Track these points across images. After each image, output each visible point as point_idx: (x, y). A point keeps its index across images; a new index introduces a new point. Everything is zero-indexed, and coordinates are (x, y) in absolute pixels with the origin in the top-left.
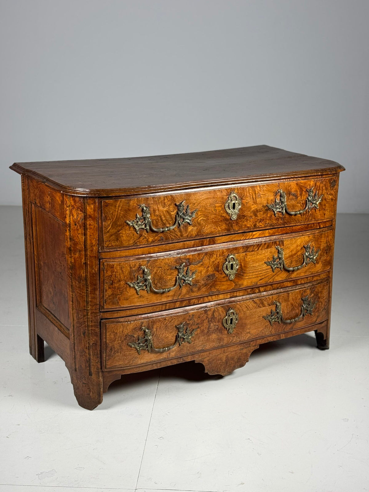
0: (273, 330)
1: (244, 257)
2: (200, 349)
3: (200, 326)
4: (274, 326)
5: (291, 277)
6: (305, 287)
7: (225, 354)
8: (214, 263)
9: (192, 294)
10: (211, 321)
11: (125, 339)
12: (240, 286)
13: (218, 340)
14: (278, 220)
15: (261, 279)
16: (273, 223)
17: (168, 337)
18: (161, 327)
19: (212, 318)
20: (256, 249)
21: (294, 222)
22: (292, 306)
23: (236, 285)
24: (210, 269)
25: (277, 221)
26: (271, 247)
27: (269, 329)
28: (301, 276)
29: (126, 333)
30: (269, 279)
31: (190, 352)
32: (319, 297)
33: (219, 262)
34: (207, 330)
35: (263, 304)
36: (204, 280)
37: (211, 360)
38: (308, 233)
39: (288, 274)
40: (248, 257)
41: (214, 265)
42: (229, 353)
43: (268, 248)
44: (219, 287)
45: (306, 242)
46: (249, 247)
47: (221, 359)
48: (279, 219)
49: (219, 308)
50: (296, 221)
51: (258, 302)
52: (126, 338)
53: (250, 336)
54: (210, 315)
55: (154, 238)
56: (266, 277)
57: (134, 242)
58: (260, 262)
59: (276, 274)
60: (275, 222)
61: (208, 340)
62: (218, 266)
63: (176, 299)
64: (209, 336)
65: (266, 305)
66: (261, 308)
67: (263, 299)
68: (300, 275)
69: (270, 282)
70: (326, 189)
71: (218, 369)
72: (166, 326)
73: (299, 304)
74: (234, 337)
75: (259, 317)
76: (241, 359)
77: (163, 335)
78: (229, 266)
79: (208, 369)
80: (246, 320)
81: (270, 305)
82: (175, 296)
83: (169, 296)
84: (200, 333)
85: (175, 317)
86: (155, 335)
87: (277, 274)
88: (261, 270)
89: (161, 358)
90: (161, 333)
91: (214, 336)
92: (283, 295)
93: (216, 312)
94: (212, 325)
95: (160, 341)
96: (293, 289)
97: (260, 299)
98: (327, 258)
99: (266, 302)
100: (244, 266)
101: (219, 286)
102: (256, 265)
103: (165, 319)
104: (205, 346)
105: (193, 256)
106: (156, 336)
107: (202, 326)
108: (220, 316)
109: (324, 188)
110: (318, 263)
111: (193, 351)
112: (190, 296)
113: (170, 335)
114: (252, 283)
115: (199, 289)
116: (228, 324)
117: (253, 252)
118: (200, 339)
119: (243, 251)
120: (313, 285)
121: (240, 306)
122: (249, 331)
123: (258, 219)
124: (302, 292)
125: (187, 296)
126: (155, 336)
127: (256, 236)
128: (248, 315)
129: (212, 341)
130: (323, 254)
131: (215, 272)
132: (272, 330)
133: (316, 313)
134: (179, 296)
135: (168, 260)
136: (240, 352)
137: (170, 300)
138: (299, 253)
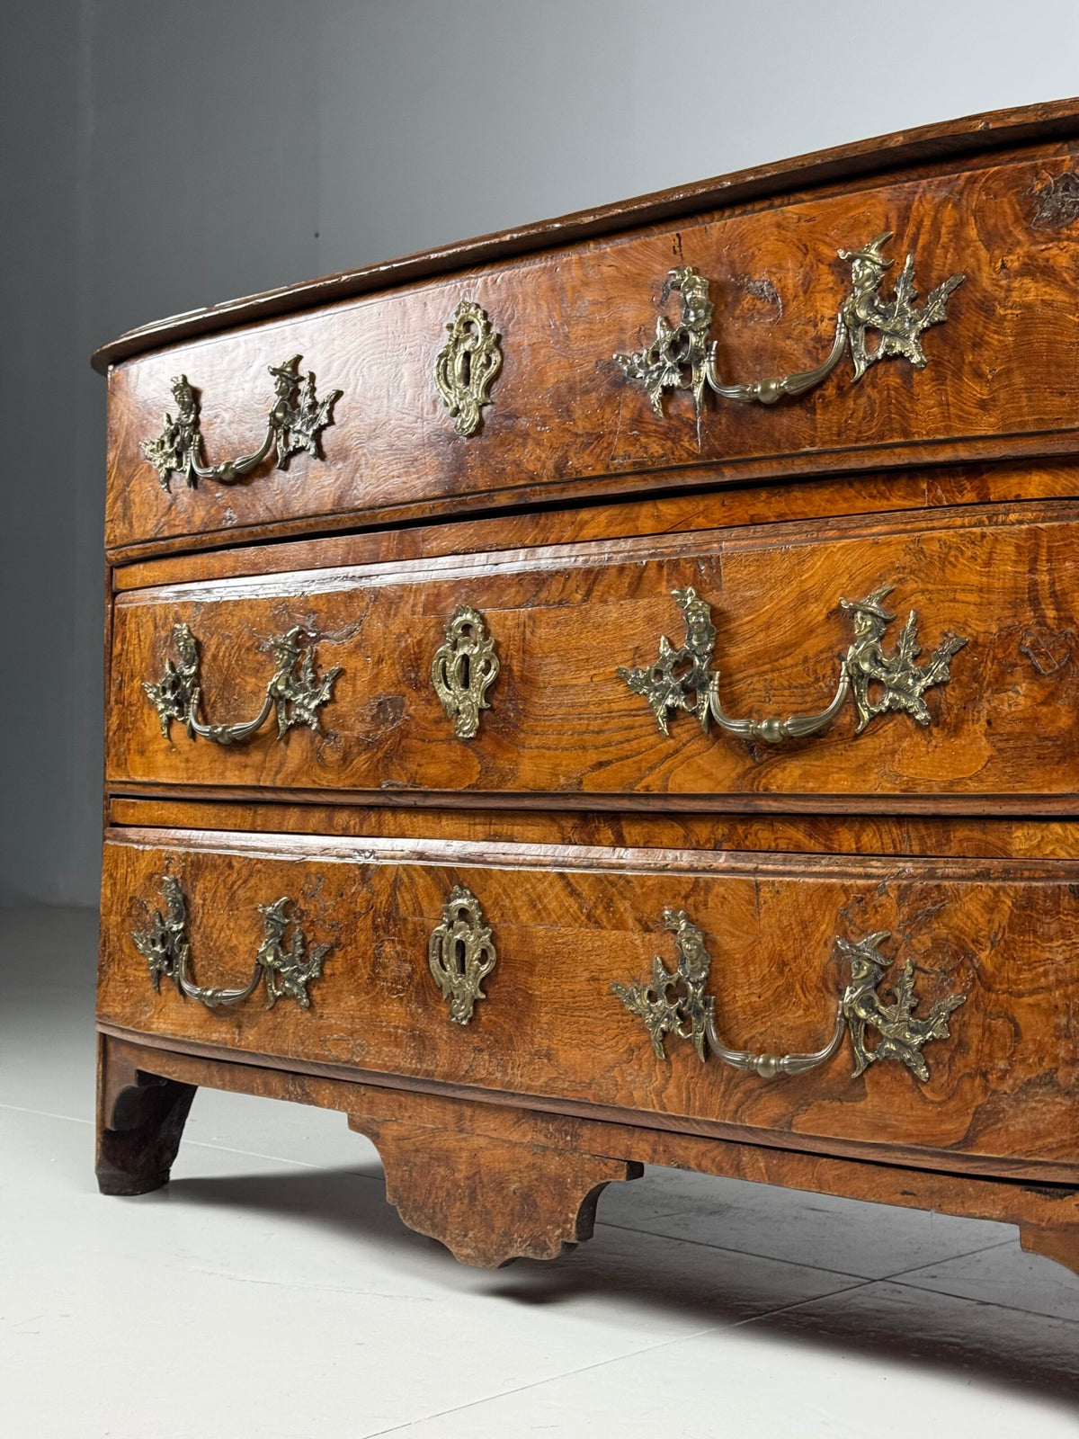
0: (671, 1090)
1: (524, 632)
2: (344, 1057)
3: (343, 940)
4: (677, 1067)
5: (766, 789)
6: (868, 876)
7: (465, 1139)
8: (403, 644)
9: (322, 774)
10: (387, 931)
11: (130, 915)
12: (503, 780)
13: (413, 1037)
14: (673, 440)
15: (600, 765)
16: (652, 456)
17: (235, 946)
18: (219, 894)
19: (388, 916)
20: (579, 597)
21: (763, 448)
22: (782, 972)
23: (486, 771)
24: (385, 667)
25: (669, 444)
26: (652, 593)
27: (649, 1075)
28: (831, 789)
29: (132, 888)
30: (639, 770)
31: (307, 1056)
32: (980, 973)
33: (419, 643)
34: (368, 969)
35: (614, 912)
36: (363, 721)
37: (407, 1145)
38: (878, 522)
39: (749, 763)
40: (542, 632)
41: (401, 654)
42: (482, 1142)
43: (635, 590)
44: (419, 765)
45: (859, 579)
46: (544, 581)
47: (446, 1158)
48: (678, 430)
49: (414, 874)
50: (778, 445)
51: (584, 889)
52: (131, 907)
53: (554, 1079)
54: (383, 898)
55: (208, 512)
56: (627, 758)
57: (156, 526)
58: (595, 668)
59: (677, 751)
60: (661, 452)
61: (372, 1024)
62: (417, 659)
63: (268, 784)
64: (375, 1002)
65: (631, 922)
66: (604, 933)
67: (613, 884)
68: (826, 783)
69: (647, 788)
70: (990, 239)
71: (438, 1209)
72: (232, 898)
73: (826, 972)
74: (481, 1051)
75: (594, 979)
76: (535, 1205)
77: (222, 935)
78: (453, 667)
79: (395, 1190)
80: (531, 973)
81: (647, 930)
82: (264, 768)
83: (246, 766)
84: (341, 973)
85: (259, 866)
86: (198, 923)
87: (687, 750)
88: (598, 710)
89: (215, 1036)
90: (215, 923)
91: (395, 1012)
92: (722, 889)
93: (403, 888)
94: (388, 950)
95: (211, 955)
96: (787, 868)
97: (598, 879)
98: (1045, 709)
99: (627, 904)
100: (526, 681)
101: (418, 758)
102: (580, 682)
103: (230, 866)
104: (361, 1046)
105: (329, 601)
106: (202, 930)
107: (351, 944)
108: (422, 915)
109: (972, 232)
110: (955, 730)
111: (317, 1056)
112: (314, 781)
113: (241, 939)
114: (557, 775)
115: (346, 759)
116: (445, 969)
117: (565, 611)
118: (342, 1005)
119: (519, 599)
120: (931, 875)
121: (505, 891)
122: (549, 1048)
123: (577, 435)
124: (843, 899)
125: (305, 782)
126: (199, 928)
127: (596, 531)
128: (540, 951)
129: (389, 1033)
130: (1003, 673)
131: (403, 688)
132: (665, 1088)
133: (966, 1085)
134: (277, 773)
135: (251, 608)
136: (530, 1159)
137: (249, 783)
138: (813, 645)
